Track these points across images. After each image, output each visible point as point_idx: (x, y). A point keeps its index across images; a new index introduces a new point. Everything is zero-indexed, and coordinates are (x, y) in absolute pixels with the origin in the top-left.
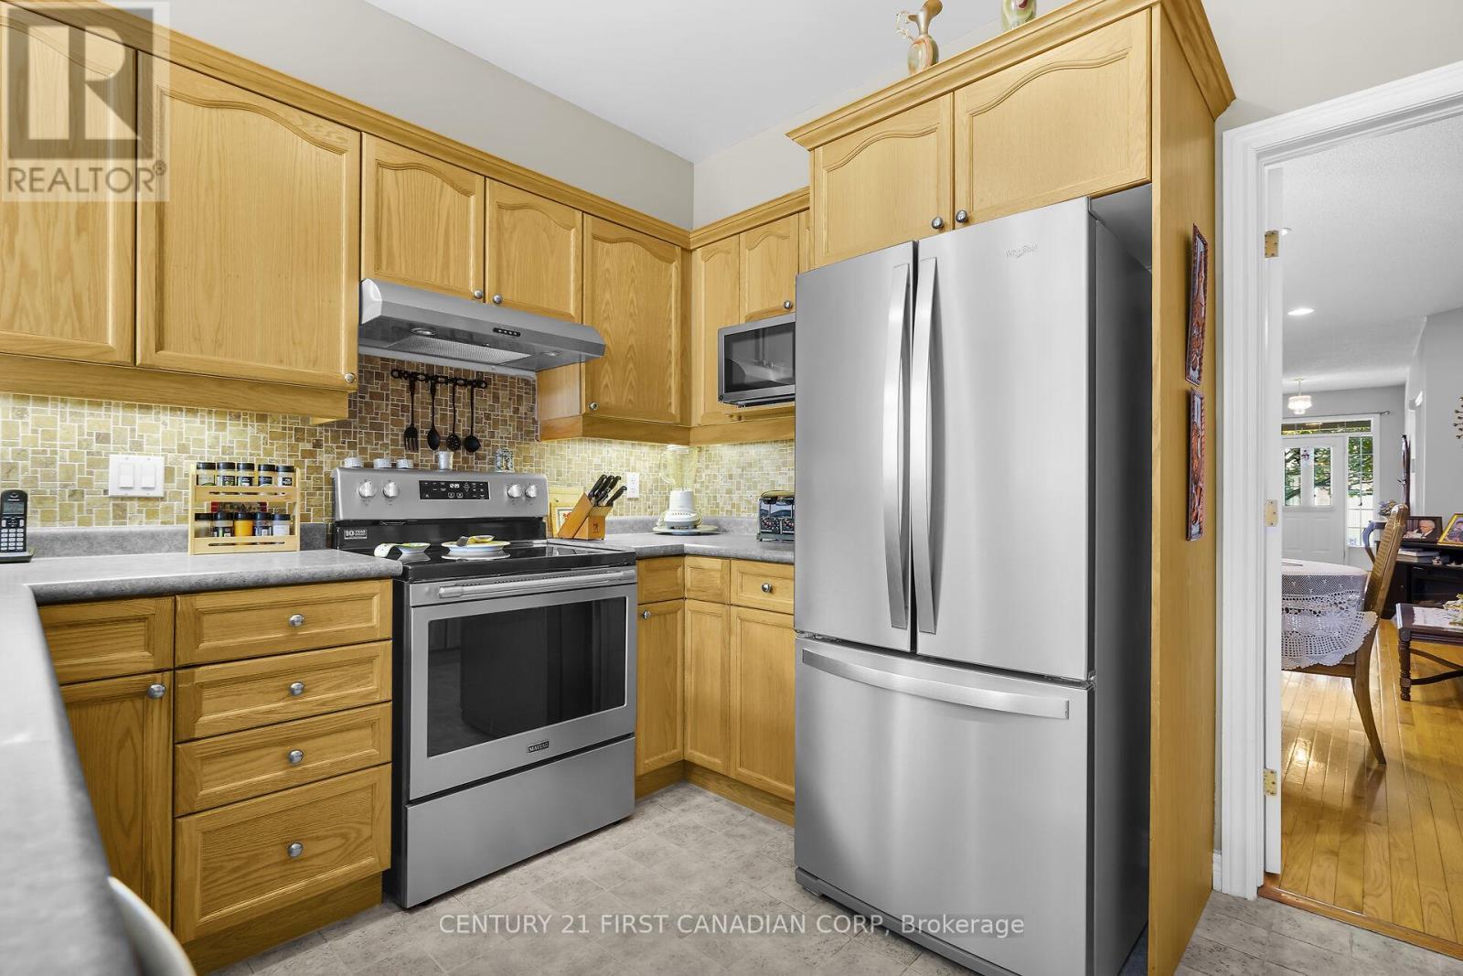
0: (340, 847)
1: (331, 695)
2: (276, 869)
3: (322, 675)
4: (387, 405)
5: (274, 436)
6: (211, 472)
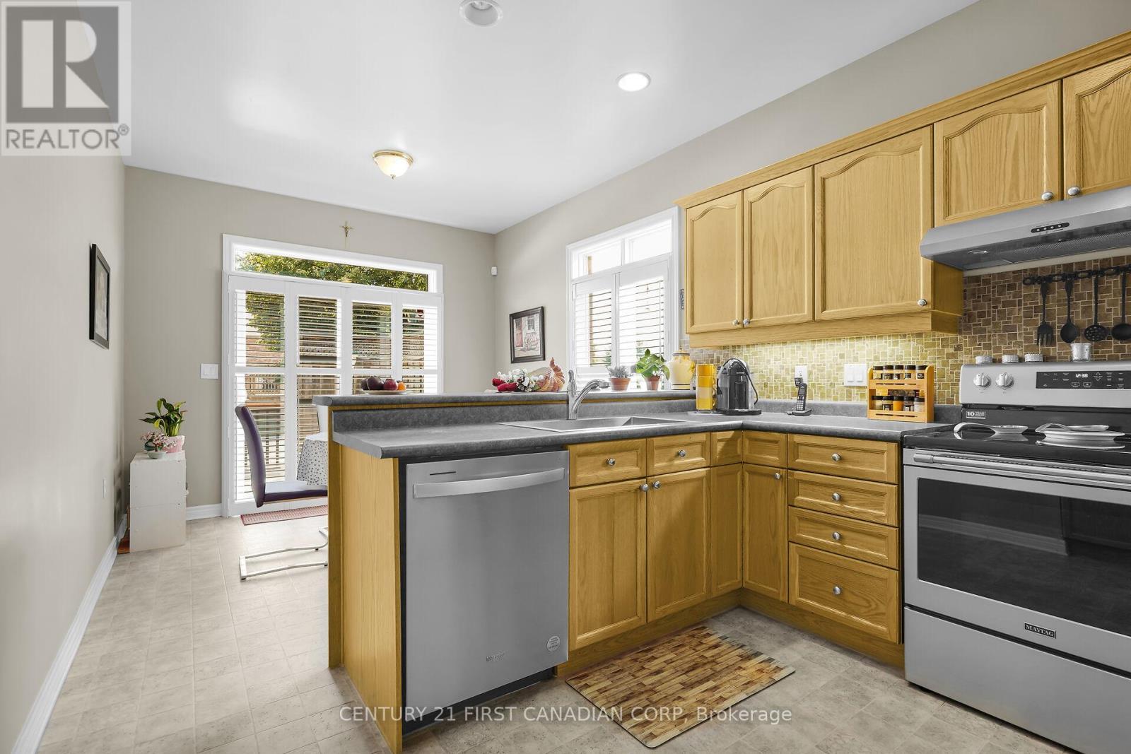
0: (866, 607)
1: (856, 508)
2: (828, 595)
4: (1019, 310)
6: (881, 372)
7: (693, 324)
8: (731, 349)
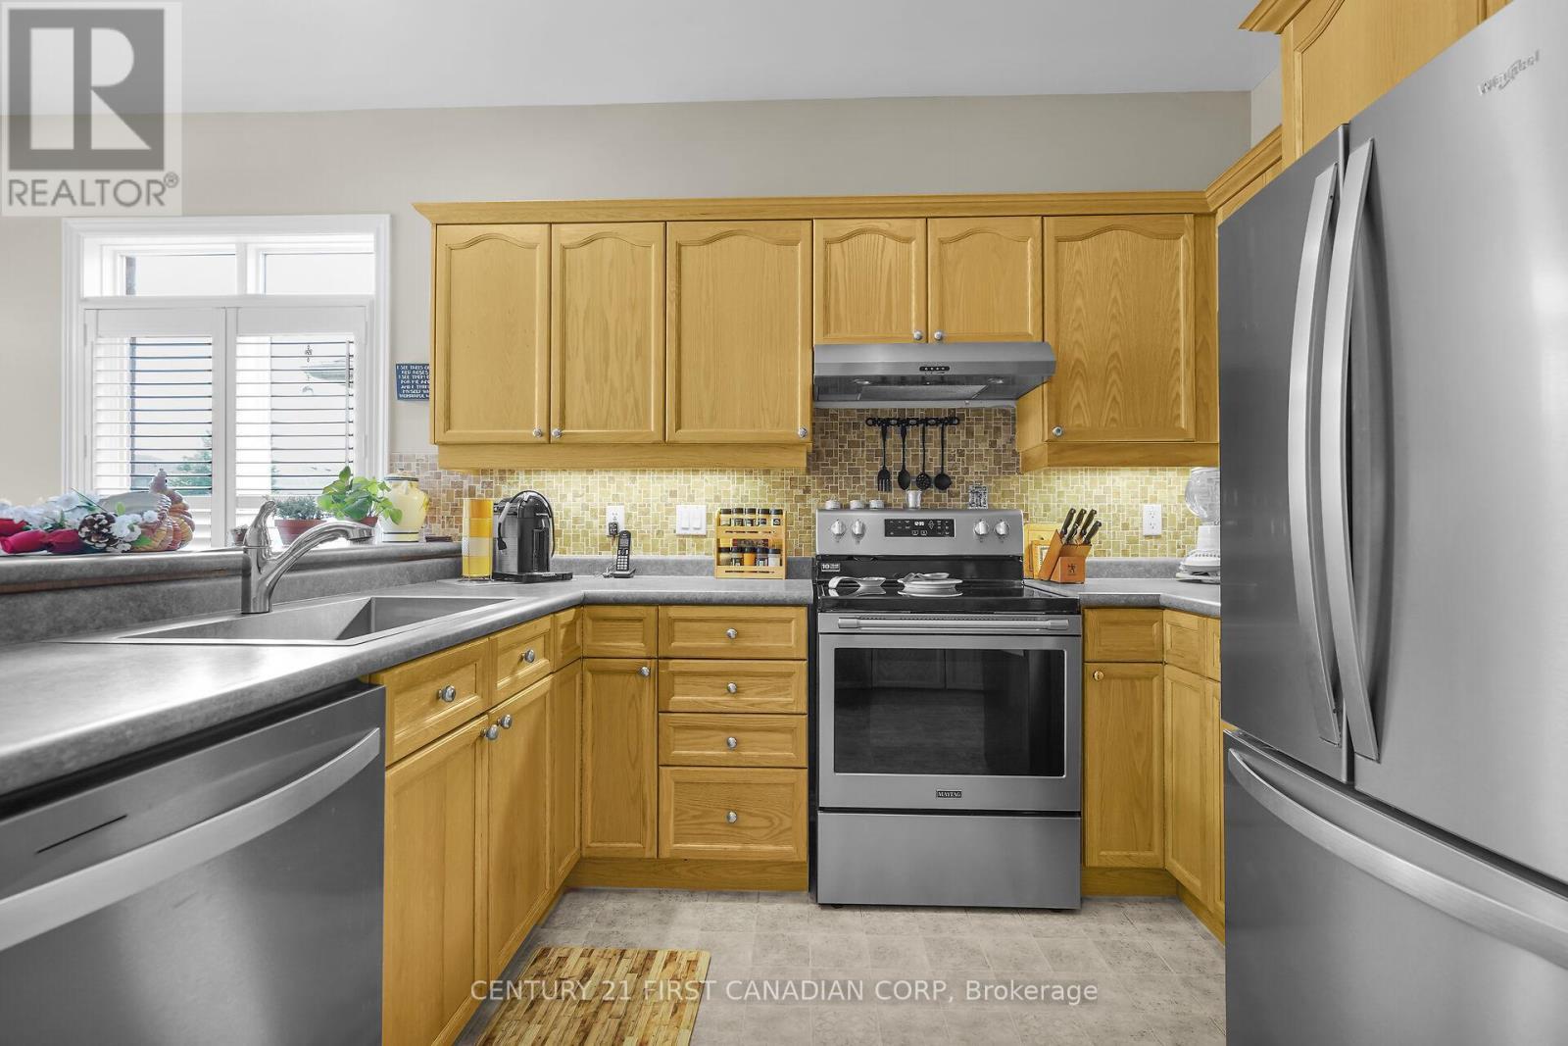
0: (767, 828)
1: (757, 699)
2: (720, 828)
3: (757, 681)
4: (863, 451)
5: (775, 486)
6: (729, 516)
7: (448, 426)
8: (496, 475)
